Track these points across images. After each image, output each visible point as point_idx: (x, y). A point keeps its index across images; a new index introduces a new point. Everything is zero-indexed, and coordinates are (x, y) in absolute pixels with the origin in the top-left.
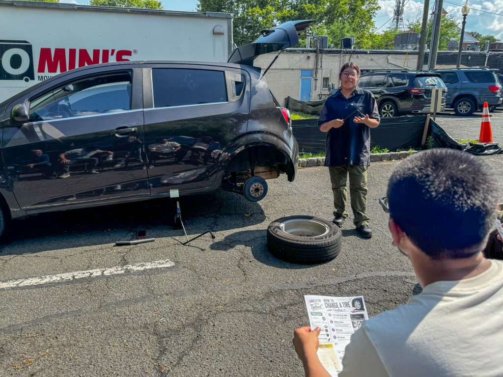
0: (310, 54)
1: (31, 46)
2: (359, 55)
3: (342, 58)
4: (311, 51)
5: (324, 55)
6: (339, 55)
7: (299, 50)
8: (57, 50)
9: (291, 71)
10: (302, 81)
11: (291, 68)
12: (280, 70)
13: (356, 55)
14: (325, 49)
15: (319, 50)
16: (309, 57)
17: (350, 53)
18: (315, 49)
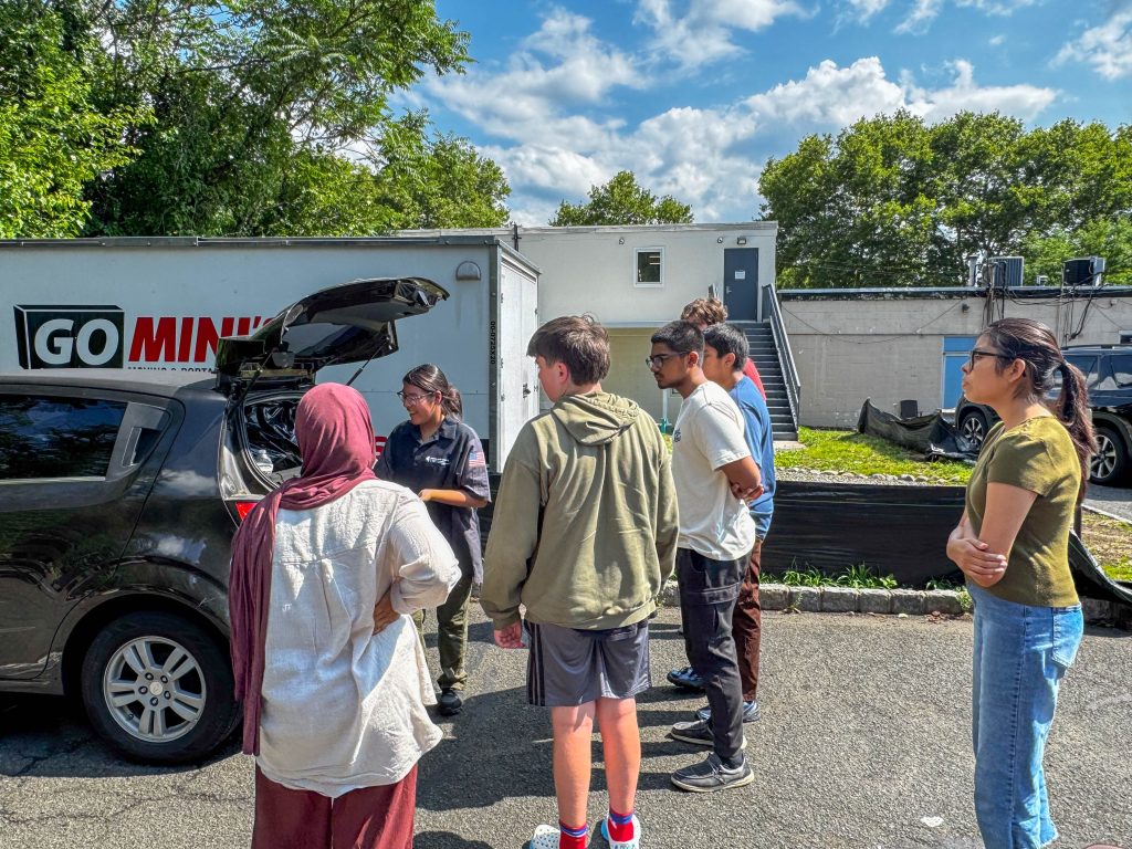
0: (969, 301)
1: (123, 314)
2: (1114, 300)
3: (1063, 308)
4: (973, 294)
5: (1008, 303)
6: (1053, 300)
7: (940, 292)
8: (163, 321)
9: (917, 337)
10: (947, 362)
11: (918, 332)
12: (890, 338)
13: (1106, 300)
14: (1011, 288)
15: (995, 290)
16: (965, 308)
17: (1086, 295)
18: (983, 288)
